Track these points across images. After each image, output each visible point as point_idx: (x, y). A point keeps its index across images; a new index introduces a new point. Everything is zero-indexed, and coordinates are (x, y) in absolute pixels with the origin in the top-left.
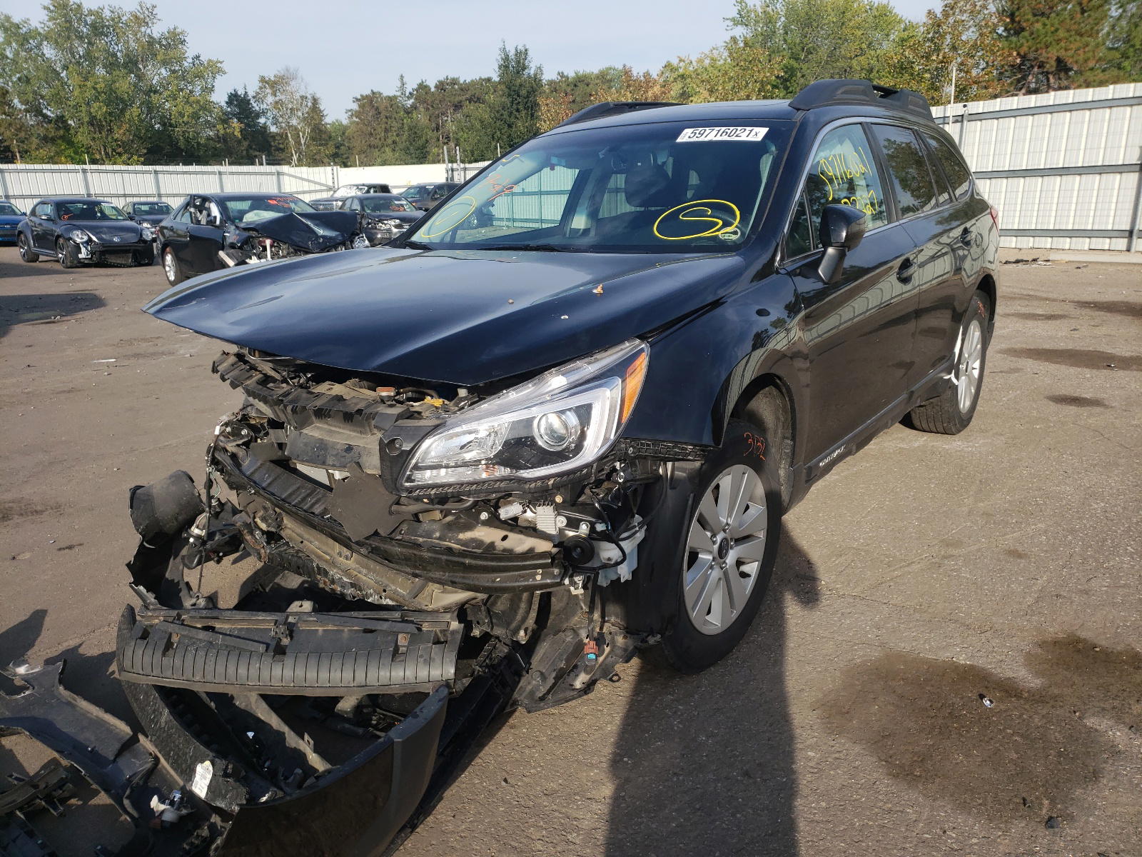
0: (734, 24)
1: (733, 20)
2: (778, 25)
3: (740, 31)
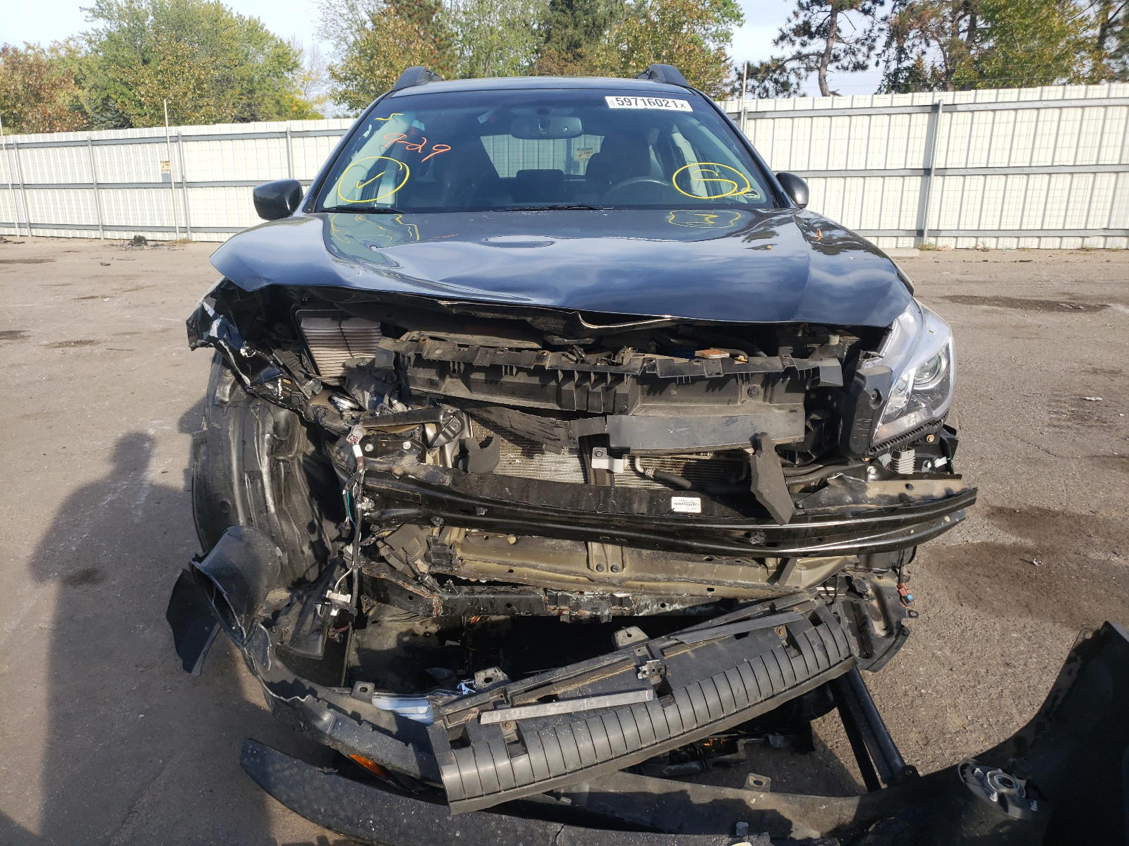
0: (95, 16)
1: (92, 10)
2: (147, 23)
3: (101, 24)
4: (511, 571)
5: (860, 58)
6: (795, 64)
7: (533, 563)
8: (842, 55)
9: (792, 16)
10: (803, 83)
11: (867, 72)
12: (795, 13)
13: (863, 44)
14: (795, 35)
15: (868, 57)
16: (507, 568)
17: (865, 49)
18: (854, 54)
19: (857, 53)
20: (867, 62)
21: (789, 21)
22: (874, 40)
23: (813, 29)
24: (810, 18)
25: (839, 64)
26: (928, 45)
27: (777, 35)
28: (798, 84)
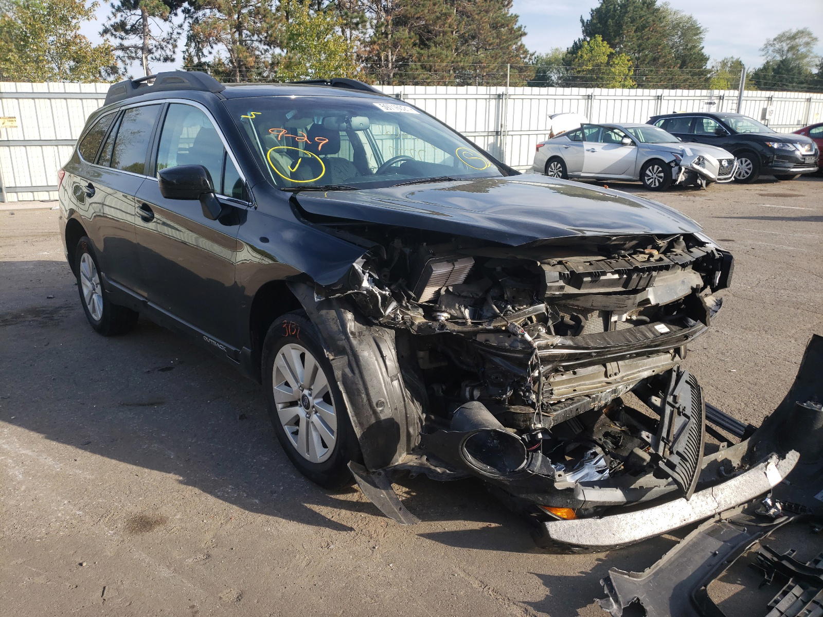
4: (575, 390)
5: (169, 53)
6: (120, 53)
7: (583, 382)
8: (155, 49)
9: (111, 16)
10: (128, 67)
11: (174, 63)
12: (113, 13)
13: (168, 43)
14: (116, 30)
15: (174, 52)
16: (572, 389)
17: (170, 46)
18: (162, 48)
19: (165, 48)
20: (174, 56)
21: (110, 19)
22: (175, 41)
23: (128, 27)
24: (125, 19)
25: (153, 56)
26: (212, 48)
27: (101, 29)
28: (125, 68)
